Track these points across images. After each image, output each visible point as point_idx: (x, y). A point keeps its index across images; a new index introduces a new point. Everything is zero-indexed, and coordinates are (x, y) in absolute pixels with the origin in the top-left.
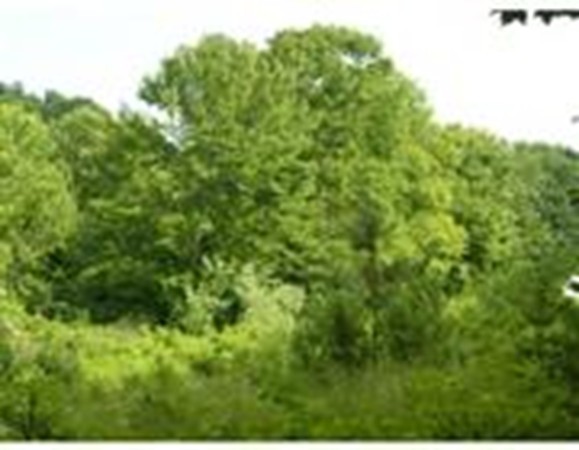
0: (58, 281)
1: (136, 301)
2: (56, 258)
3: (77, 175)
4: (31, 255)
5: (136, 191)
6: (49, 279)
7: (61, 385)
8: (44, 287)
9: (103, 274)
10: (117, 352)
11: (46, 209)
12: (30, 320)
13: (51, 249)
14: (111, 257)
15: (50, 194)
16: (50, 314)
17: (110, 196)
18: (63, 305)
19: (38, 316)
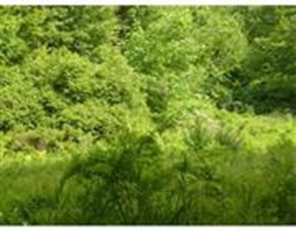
0: (237, 88)
1: (283, 100)
2: (235, 74)
3: (247, 22)
4: (219, 73)
5: (283, 32)
6: (231, 87)
7: (230, 152)
8: (227, 92)
9: (263, 83)
10: (270, 131)
11: (228, 44)
12: (218, 112)
13: (232, 68)
14: (268, 73)
15: (230, 36)
16: (231, 109)
17: (266, 36)
18: (239, 103)
19: (224, 110)
